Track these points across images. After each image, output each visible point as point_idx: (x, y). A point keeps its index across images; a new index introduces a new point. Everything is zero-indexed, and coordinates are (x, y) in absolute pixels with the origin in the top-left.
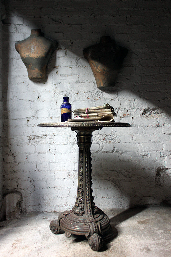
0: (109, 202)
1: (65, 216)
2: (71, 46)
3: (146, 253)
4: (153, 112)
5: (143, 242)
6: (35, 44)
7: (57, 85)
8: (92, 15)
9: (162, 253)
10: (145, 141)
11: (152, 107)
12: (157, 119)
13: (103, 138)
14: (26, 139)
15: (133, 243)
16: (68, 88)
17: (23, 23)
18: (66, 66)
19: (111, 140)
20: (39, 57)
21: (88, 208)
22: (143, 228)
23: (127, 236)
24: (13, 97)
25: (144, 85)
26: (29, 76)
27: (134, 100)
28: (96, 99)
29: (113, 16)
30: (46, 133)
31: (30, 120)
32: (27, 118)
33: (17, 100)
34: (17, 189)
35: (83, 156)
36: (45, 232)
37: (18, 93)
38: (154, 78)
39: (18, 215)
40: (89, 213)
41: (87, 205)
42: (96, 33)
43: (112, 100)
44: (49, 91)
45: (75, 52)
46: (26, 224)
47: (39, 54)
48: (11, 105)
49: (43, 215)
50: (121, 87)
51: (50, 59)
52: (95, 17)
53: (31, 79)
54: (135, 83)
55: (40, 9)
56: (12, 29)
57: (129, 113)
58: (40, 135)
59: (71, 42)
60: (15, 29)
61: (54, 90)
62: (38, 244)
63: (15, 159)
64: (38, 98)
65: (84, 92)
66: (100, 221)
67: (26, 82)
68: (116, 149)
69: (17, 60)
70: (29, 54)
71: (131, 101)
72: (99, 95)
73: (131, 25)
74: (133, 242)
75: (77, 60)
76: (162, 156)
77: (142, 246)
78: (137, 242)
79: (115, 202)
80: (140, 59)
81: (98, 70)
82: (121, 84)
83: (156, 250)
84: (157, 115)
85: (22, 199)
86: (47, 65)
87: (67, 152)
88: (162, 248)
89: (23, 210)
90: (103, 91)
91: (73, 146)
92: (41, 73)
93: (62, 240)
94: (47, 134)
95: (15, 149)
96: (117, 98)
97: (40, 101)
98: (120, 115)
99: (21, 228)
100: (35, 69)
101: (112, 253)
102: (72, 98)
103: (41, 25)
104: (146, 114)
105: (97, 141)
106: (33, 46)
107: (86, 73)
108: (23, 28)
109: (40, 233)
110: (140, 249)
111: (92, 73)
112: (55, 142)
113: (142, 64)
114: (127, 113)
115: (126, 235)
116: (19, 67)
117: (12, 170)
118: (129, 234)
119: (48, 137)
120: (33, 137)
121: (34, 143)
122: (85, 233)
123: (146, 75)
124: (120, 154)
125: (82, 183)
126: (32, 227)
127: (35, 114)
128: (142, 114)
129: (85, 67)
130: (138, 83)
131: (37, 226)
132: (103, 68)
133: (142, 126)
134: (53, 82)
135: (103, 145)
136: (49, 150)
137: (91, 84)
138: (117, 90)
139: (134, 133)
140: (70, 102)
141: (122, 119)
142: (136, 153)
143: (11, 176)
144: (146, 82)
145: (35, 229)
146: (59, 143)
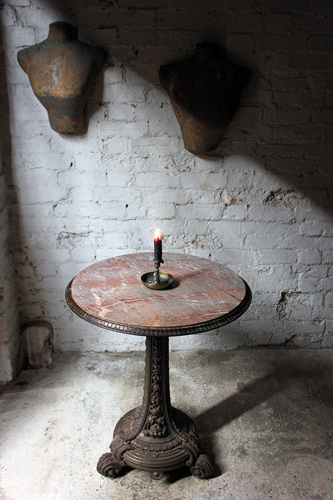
0: (196, 340)
2: (134, 59)
3: (239, 458)
4: (287, 195)
5: (238, 434)
6: (59, 64)
7: (108, 140)
9: (261, 459)
10: (267, 247)
11: (285, 189)
12: (292, 210)
13: (191, 240)
14: (53, 239)
16: (128, 147)
17: (31, 2)
18: (124, 103)
19: (205, 243)
20: (70, 96)
24: (24, 164)
25: (277, 144)
27: (254, 174)
28: (181, 170)
31: (59, 205)
32: (53, 203)
33: (32, 169)
34: (43, 318)
37: (33, 155)
38: (297, 132)
42: (189, 30)
43: (211, 172)
44: (92, 152)
45: (143, 74)
46: (62, 381)
47: (69, 91)
48: (22, 178)
49: (88, 360)
50: (231, 148)
53: (55, 129)
54: (259, 141)
56: (8, 19)
57: (241, 196)
58: (78, 233)
59: (135, 51)
60: (15, 19)
61: (102, 151)
62: (83, 432)
63: (34, 270)
64: (72, 164)
65: (160, 157)
67: (46, 134)
68: (213, 258)
69: (25, 88)
70: (49, 91)
71: (247, 175)
72: (187, 162)
73: (263, 13)
75: (146, 90)
76: (294, 272)
77: (235, 442)
80: (275, 92)
81: (186, 125)
82: (231, 142)
83: (255, 452)
84: (294, 202)
89: (55, 349)
90: (195, 155)
92: (75, 123)
94: (90, 230)
95: (35, 255)
96: (221, 171)
97: (75, 171)
98: (225, 200)
100: (62, 117)
102: (135, 167)
103: (70, 9)
104: (274, 198)
105: (180, 245)
106: (56, 68)
107: (164, 118)
108: (31, 15)
109: (85, 405)
110: (232, 450)
111: (175, 119)
112: (105, 244)
113: (277, 102)
114: (238, 198)
116: (31, 102)
117: (32, 289)
119: (92, 234)
120: (66, 235)
121: (67, 245)
123: (282, 125)
126: (72, 391)
127: (67, 196)
128: (267, 200)
129: (163, 106)
130: (265, 141)
131: (79, 389)
132: (198, 124)
133: (265, 221)
134: (99, 134)
135: (191, 252)
136: (95, 257)
137: (173, 141)
138: (223, 154)
139: (248, 233)
140: (132, 173)
141: (229, 207)
142: (248, 266)
143: (30, 298)
144: (282, 139)
145: (76, 396)
146: (112, 247)
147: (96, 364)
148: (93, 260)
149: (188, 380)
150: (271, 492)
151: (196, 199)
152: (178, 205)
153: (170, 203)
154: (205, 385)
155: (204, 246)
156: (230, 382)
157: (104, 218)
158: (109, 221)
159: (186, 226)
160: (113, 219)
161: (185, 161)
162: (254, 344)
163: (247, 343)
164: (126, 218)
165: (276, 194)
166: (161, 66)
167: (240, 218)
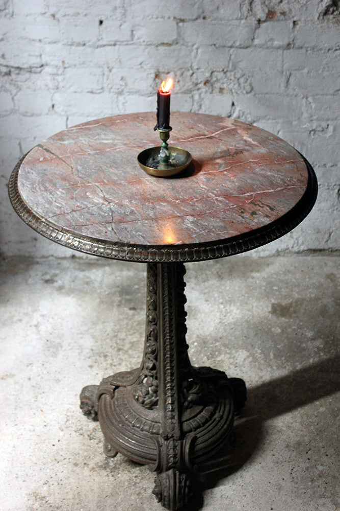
10: (324, 92)
13: (204, 80)
19: (225, 85)
22: (279, 331)
23: (237, 355)
30: (41, 60)
49: (45, 269)
57: (284, 7)
58: (25, 66)
62: (34, 369)
68: (238, 109)
91: (121, 98)
93: (89, 358)
94: (44, 62)
98: (258, 12)
104: (337, 9)
105: (186, 87)
109: (38, 332)
112: (68, 86)
114: (278, 9)
115: (234, 351)
118: (242, 347)
119: (47, 70)
120: (5, 70)
121: (8, 86)
126: (19, 313)
127: (5, 4)
128: (326, 12)
131: (30, 309)
133: (321, 49)
135: (203, 99)
136: (53, 106)
139: (294, 68)
141: (263, 25)
142: (295, 123)
145: (25, 319)
146: (79, 90)
147: (56, 275)
148: (49, 110)
149: (197, 299)
150: (309, 453)
151: (211, 12)
152: (183, 21)
153: (169, 18)
154: (222, 306)
155: (223, 89)
156: (260, 302)
157: (65, 42)
158: (73, 48)
159: (195, 57)
160: (79, 45)
162: (302, 248)
163: (290, 246)
164: (101, 43)
167: (281, 43)
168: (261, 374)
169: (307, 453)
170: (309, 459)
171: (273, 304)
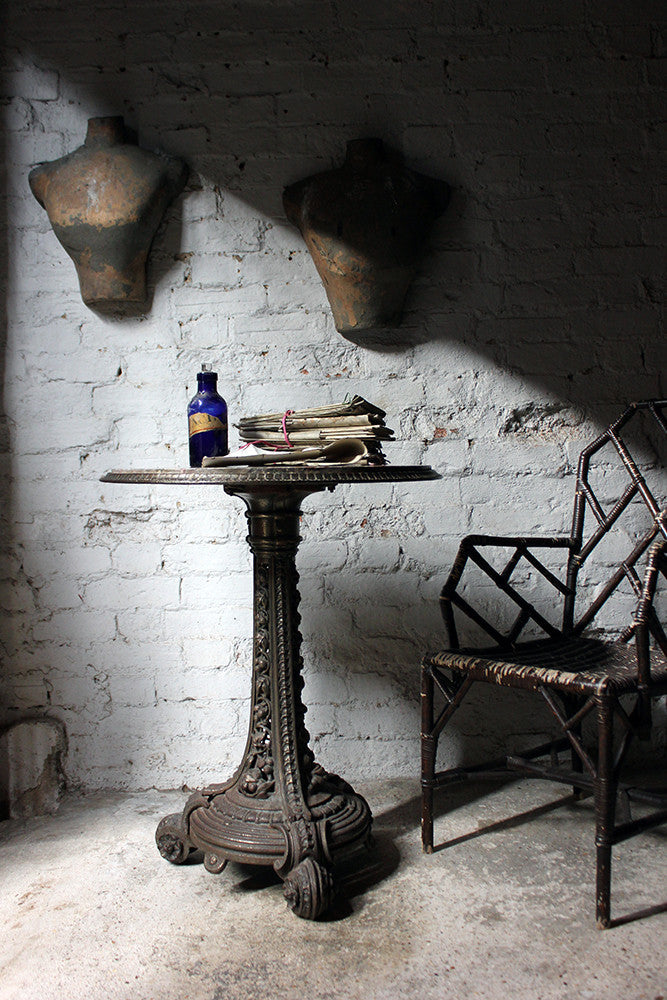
0: (384, 754)
1: (209, 800)
2: (237, 175)
3: (483, 926)
4: (547, 420)
5: (480, 891)
7: (190, 324)
8: (314, 56)
9: (539, 925)
10: (519, 529)
11: (542, 401)
12: (561, 446)
13: (360, 519)
14: (78, 526)
15: (446, 895)
16: (228, 335)
17: (59, 93)
18: (219, 254)
19: (389, 526)
20: (118, 221)
21: (289, 769)
22: (494, 846)
24: (27, 373)
25: (514, 318)
26: (82, 291)
27: (476, 376)
28: (333, 375)
29: (395, 60)
30: (150, 502)
31: (91, 454)
32: (81, 449)
33: (43, 383)
34: (46, 709)
35: (267, 587)
36: (140, 856)
37: (46, 356)
38: (549, 293)
39: (52, 800)
40: (291, 787)
41: (284, 761)
42: (334, 125)
43: (391, 376)
44: (159, 346)
45: (254, 200)
46: (76, 831)
47: (117, 213)
48: (22, 401)
49: (140, 802)
50: (425, 329)
51: (160, 226)
52: (326, 64)
53: (91, 303)
54: (478, 313)
55: (122, 37)
56: (19, 118)
57: (455, 423)
58: (128, 511)
59: (239, 162)
60: (29, 119)
61: (179, 343)
62: (110, 896)
63: (36, 597)
64: (120, 372)
65: (289, 351)
66: (328, 816)
67: (75, 316)
68: (407, 557)
69: (40, 235)
70: (80, 215)
71: (463, 379)
72: (343, 359)
73: (463, 92)
74: (447, 890)
75: (260, 229)
77: (474, 903)
78: (460, 892)
79: (405, 755)
80: (498, 222)
81: (334, 269)
82: (424, 317)
83: (522, 915)
84: (562, 432)
85: (67, 743)
86: (150, 251)
87: (228, 573)
88: (542, 912)
89: (69, 783)
90: (358, 344)
92: (127, 282)
94: (153, 505)
95: (37, 561)
96: (411, 372)
97: (127, 383)
98: (424, 431)
99: (59, 844)
100: (102, 269)
101: (365, 927)
102: (242, 373)
103: (125, 101)
104: (521, 426)
105: (337, 530)
106: (95, 182)
107: (295, 278)
108: (58, 114)
109: (123, 860)
110: (466, 916)
111: (317, 278)
112: (184, 535)
113: (504, 240)
114: (448, 426)
116: (48, 258)
117: (29, 640)
119: (157, 515)
120: (103, 517)
121: (105, 539)
122: (272, 857)
123: (520, 283)
124: (423, 578)
125: (265, 681)
126: (97, 842)
127: (109, 434)
128: (507, 429)
129: (292, 256)
130: (491, 313)
132: (354, 259)
133: (508, 474)
134: (174, 313)
135: (361, 546)
136: (163, 563)
137: (314, 320)
138: (412, 340)
139: (476, 501)
140: (236, 385)
141: (432, 446)
143: (24, 660)
144: (522, 308)
145: (105, 848)
146: (198, 540)
148: (157, 570)
150: (565, 976)
155: (387, 531)
159: (348, 490)
161: (339, 357)
165: (524, 419)
166: (286, 188)
167: (456, 468)
168: (471, 891)
169: (561, 976)
170: (565, 984)
171: (480, 822)
